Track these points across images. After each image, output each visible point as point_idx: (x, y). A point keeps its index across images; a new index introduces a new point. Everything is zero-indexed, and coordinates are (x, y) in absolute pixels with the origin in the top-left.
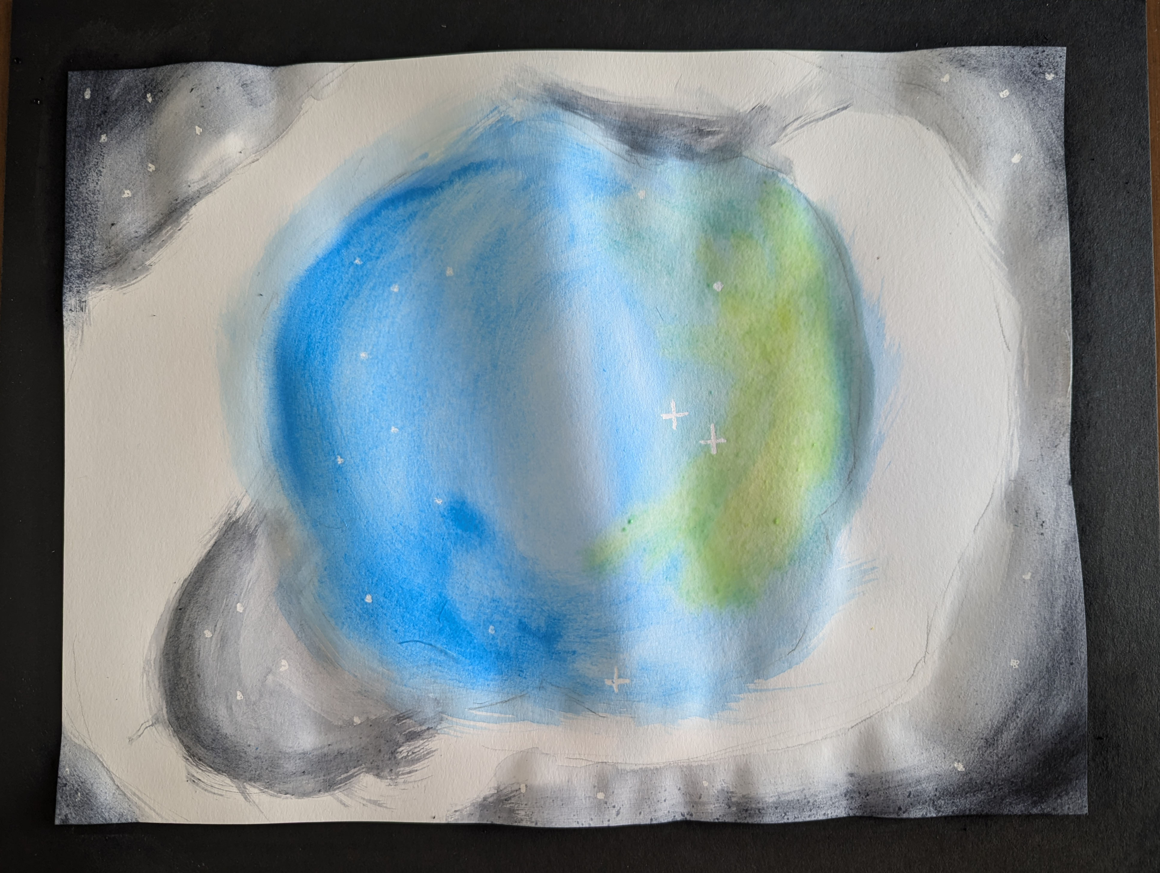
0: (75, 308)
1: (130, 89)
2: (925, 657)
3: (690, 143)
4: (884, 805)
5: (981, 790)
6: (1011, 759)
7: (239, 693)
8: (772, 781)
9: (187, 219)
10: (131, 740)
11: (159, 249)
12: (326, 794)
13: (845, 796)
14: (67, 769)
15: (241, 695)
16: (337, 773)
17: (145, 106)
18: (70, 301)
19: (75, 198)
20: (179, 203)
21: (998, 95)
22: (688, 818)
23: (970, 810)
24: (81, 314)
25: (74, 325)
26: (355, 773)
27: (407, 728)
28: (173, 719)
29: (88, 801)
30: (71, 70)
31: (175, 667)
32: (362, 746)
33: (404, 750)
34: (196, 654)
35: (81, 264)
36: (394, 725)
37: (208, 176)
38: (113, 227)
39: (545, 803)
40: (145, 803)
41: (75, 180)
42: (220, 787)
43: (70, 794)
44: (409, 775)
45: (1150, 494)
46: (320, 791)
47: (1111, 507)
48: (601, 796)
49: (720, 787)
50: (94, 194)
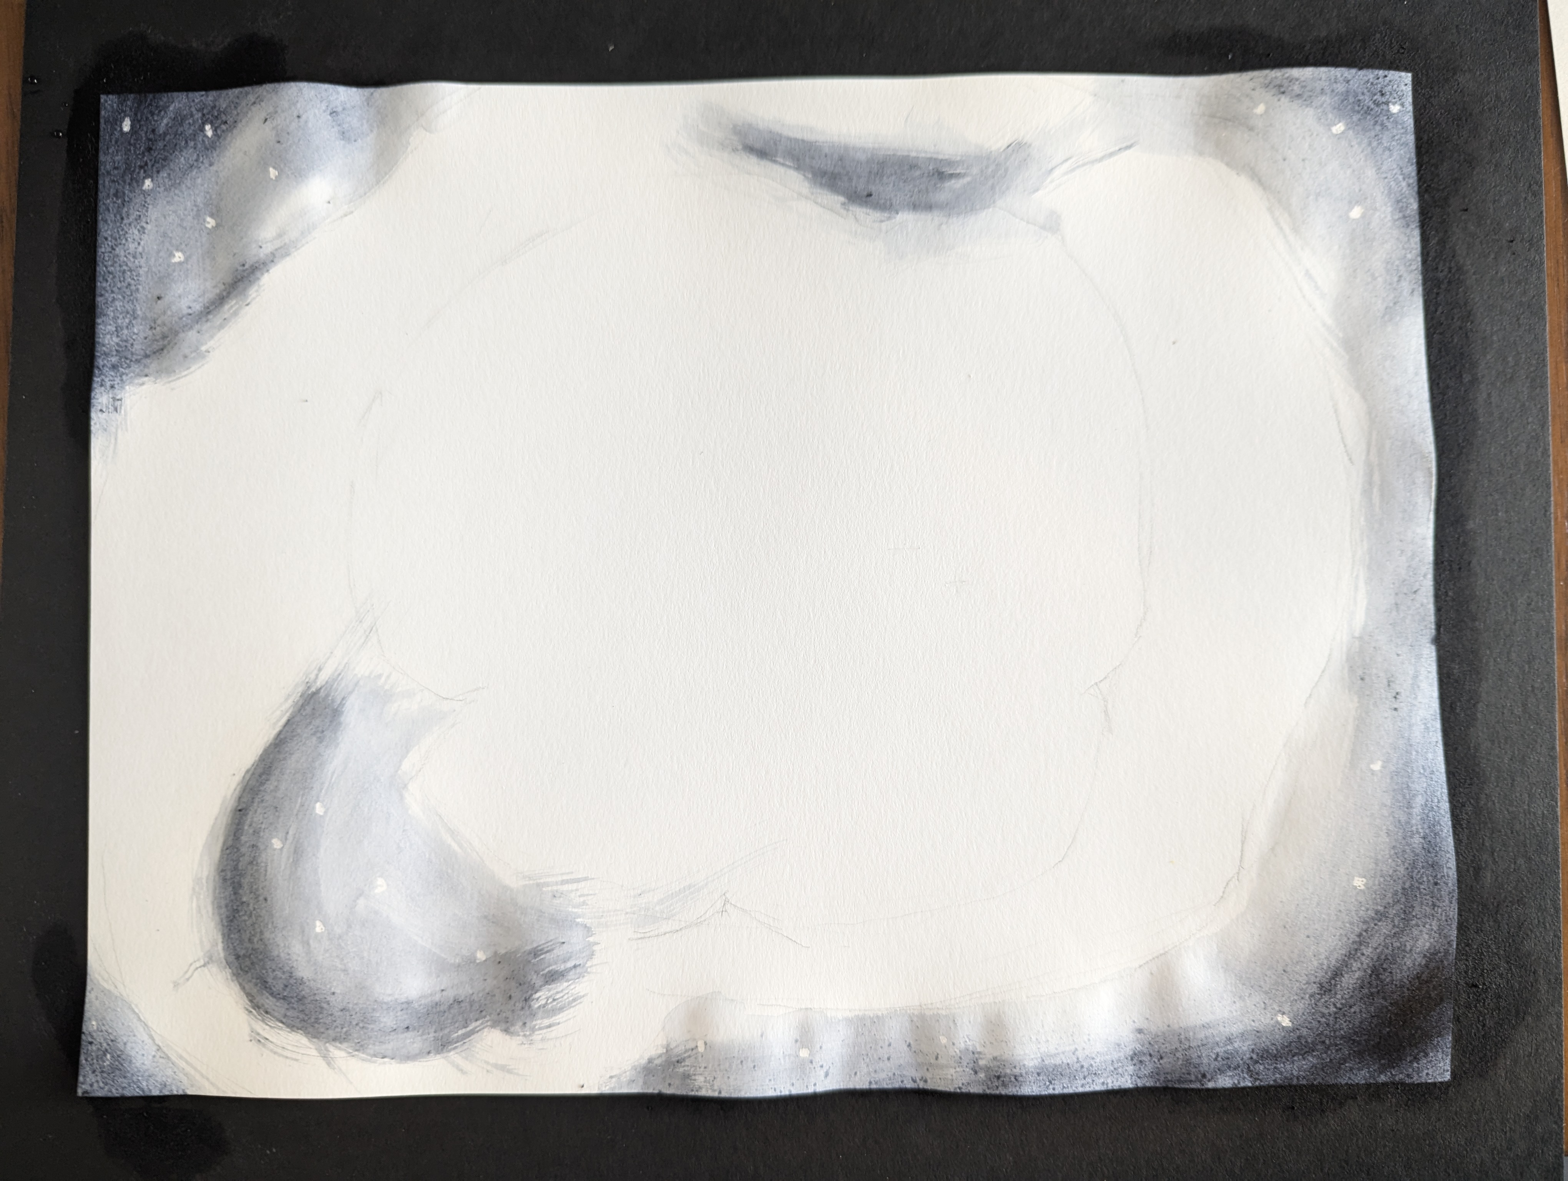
0: (107, 408)
1: (183, 118)
2: (1238, 873)
4: (1183, 1071)
5: (1313, 1051)
6: (1353, 1010)
7: (318, 923)
8: (1034, 1039)
9: (257, 291)
10: (176, 985)
11: (219, 330)
12: (438, 1056)
13: (1132, 1060)
14: (94, 1023)
15: (322, 927)
16: (452, 1027)
17: (203, 141)
18: (100, 398)
19: (110, 263)
20: (247, 269)
21: (1330, 130)
22: (922, 1085)
23: (1298, 1079)
24: (114, 416)
25: (105, 430)
26: (476, 1028)
27: (546, 965)
28: (232, 958)
29: (120, 1066)
30: (103, 94)
31: (233, 888)
32: (487, 991)
33: (542, 996)
34: (262, 870)
35: (117, 351)
36: (530, 962)
37: (285, 234)
38: (159, 302)
39: (730, 1066)
40: (195, 1069)
41: (110, 239)
42: (295, 1049)
43: (97, 1056)
44: (549, 1030)
45: (1543, 658)
46: (429, 1053)
47: (1490, 676)
48: (804, 1053)
49: (963, 1046)
50: (135, 257)
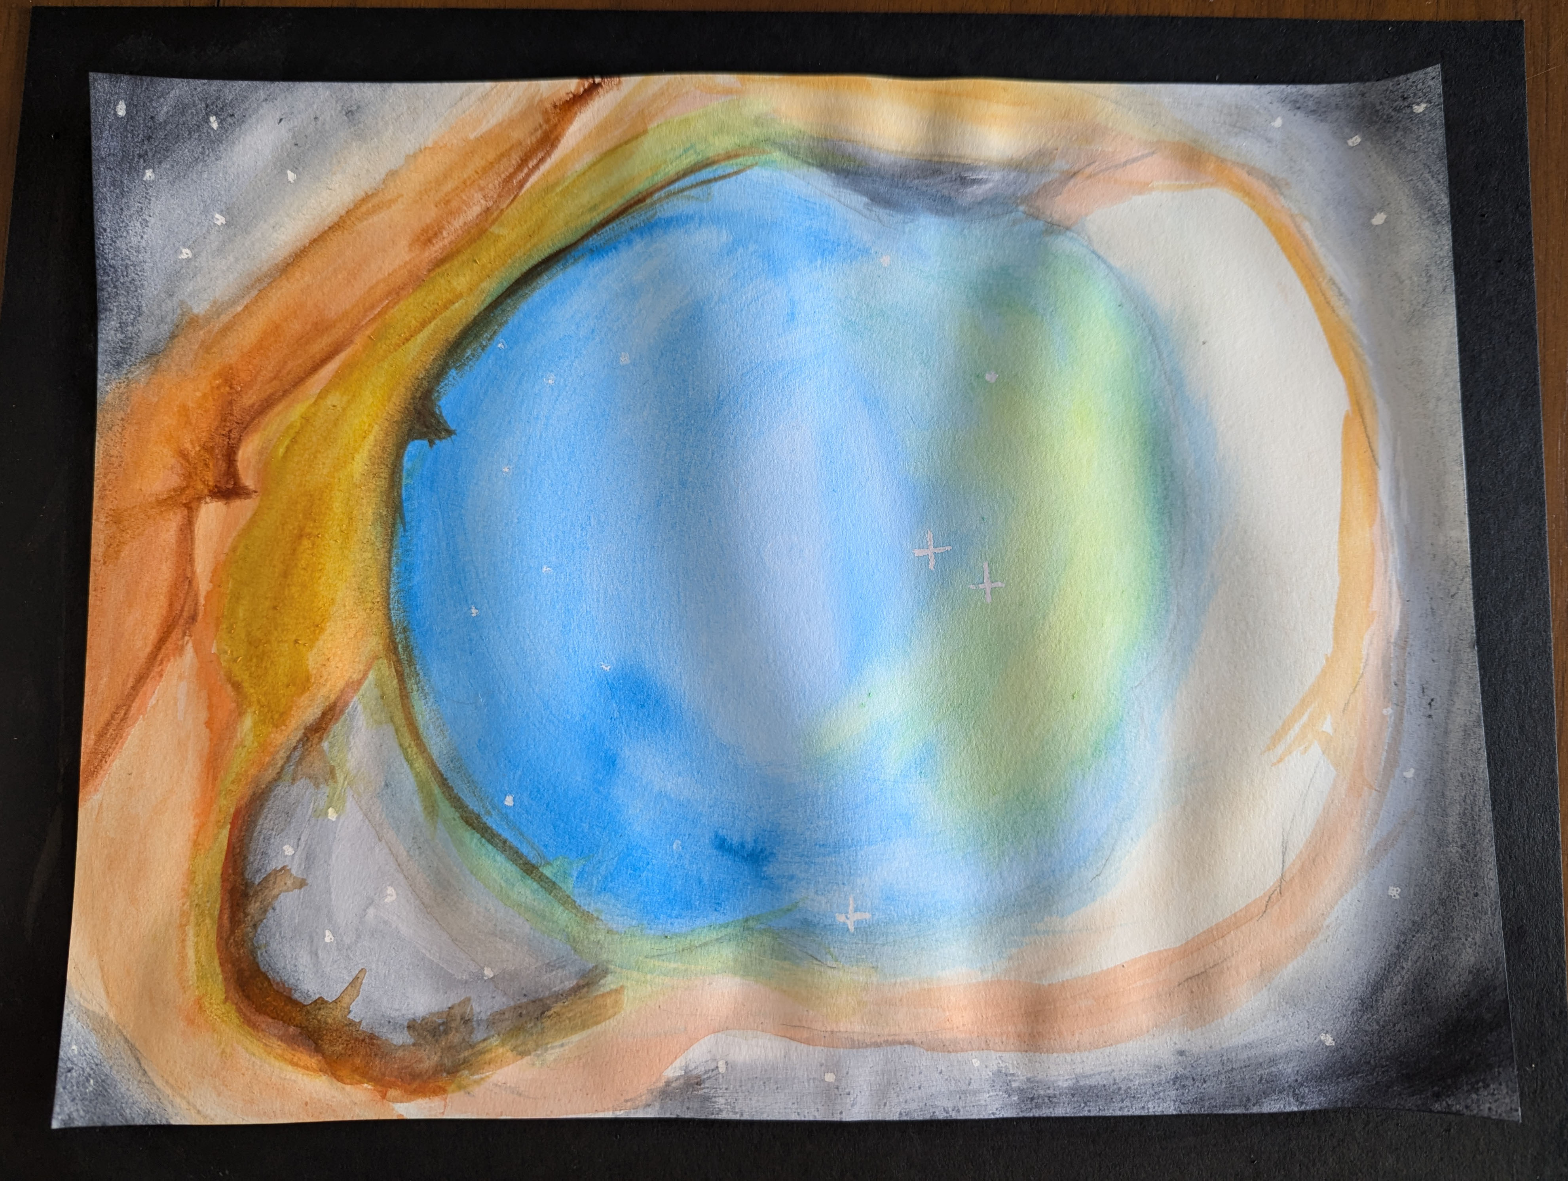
1: (185, 107)
3: (949, 194)
5: (1358, 1073)
7: (328, 933)
13: (1174, 1084)
14: (74, 1047)
15: (331, 936)
17: (208, 133)
21: (1347, 143)
23: (1343, 1101)
27: (558, 982)
29: (104, 1092)
30: (93, 70)
32: (495, 1010)
39: (753, 1087)
43: (78, 1083)
48: (830, 1078)
49: (995, 1068)
50: (138, 252)
